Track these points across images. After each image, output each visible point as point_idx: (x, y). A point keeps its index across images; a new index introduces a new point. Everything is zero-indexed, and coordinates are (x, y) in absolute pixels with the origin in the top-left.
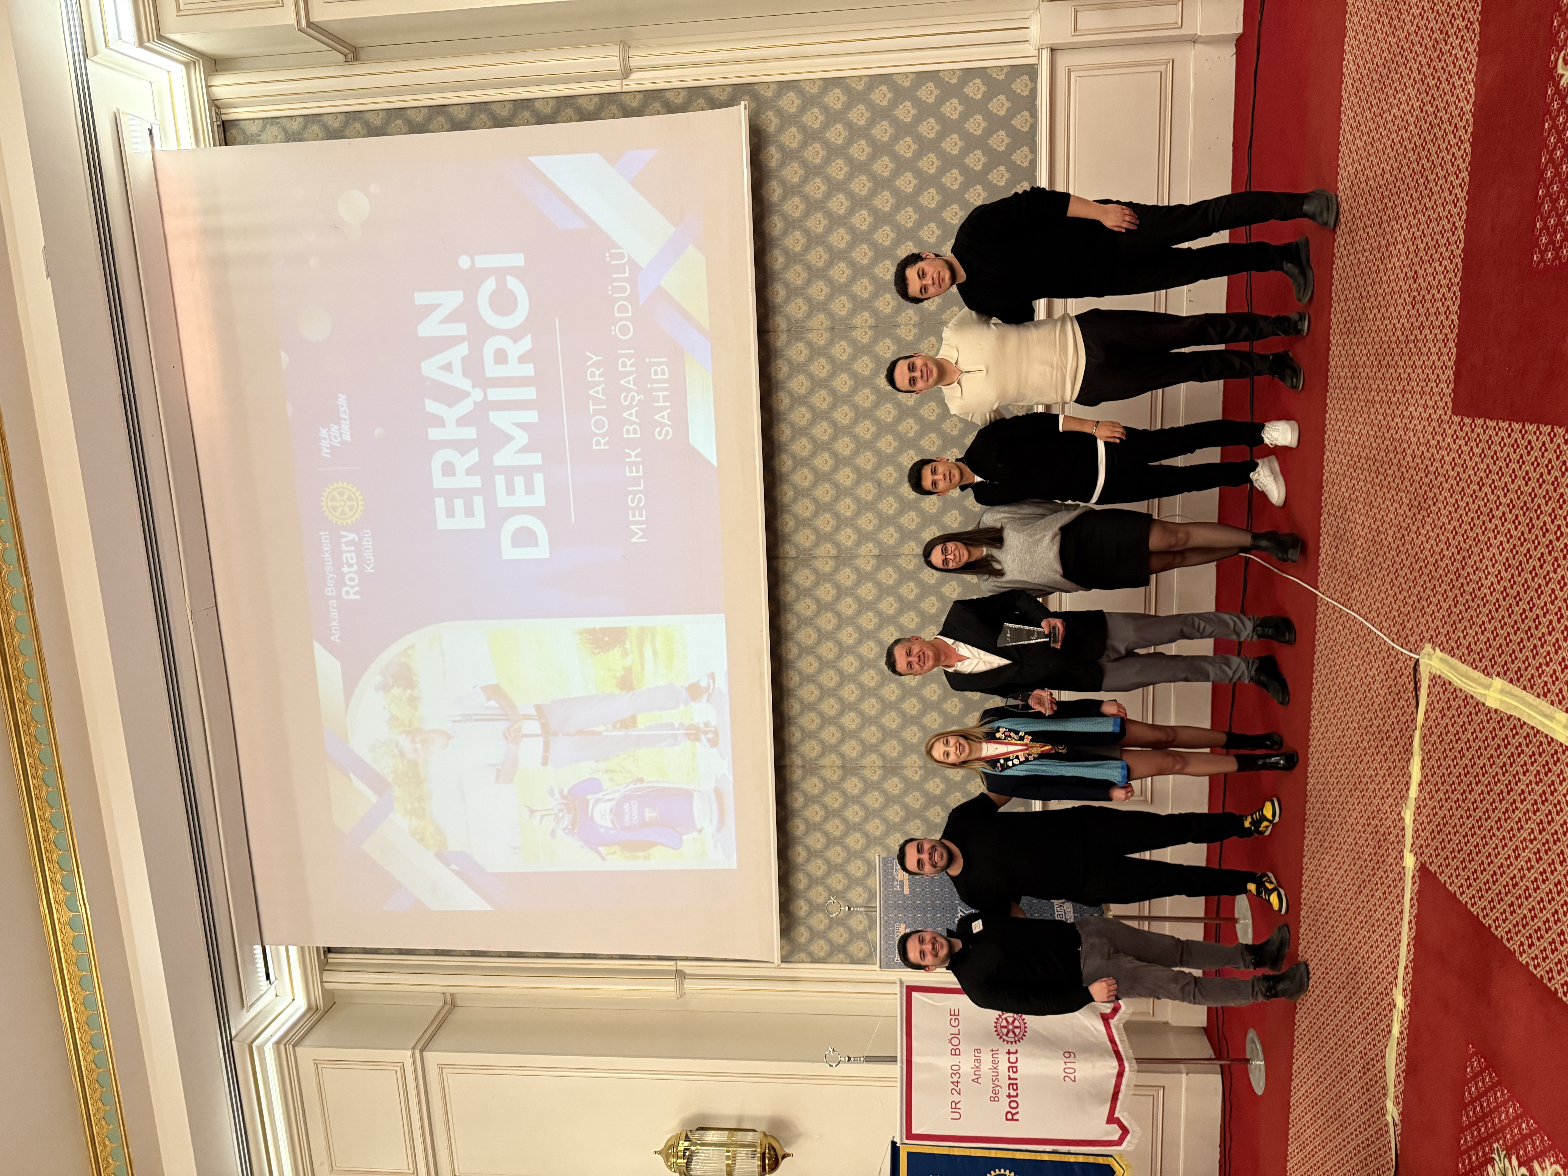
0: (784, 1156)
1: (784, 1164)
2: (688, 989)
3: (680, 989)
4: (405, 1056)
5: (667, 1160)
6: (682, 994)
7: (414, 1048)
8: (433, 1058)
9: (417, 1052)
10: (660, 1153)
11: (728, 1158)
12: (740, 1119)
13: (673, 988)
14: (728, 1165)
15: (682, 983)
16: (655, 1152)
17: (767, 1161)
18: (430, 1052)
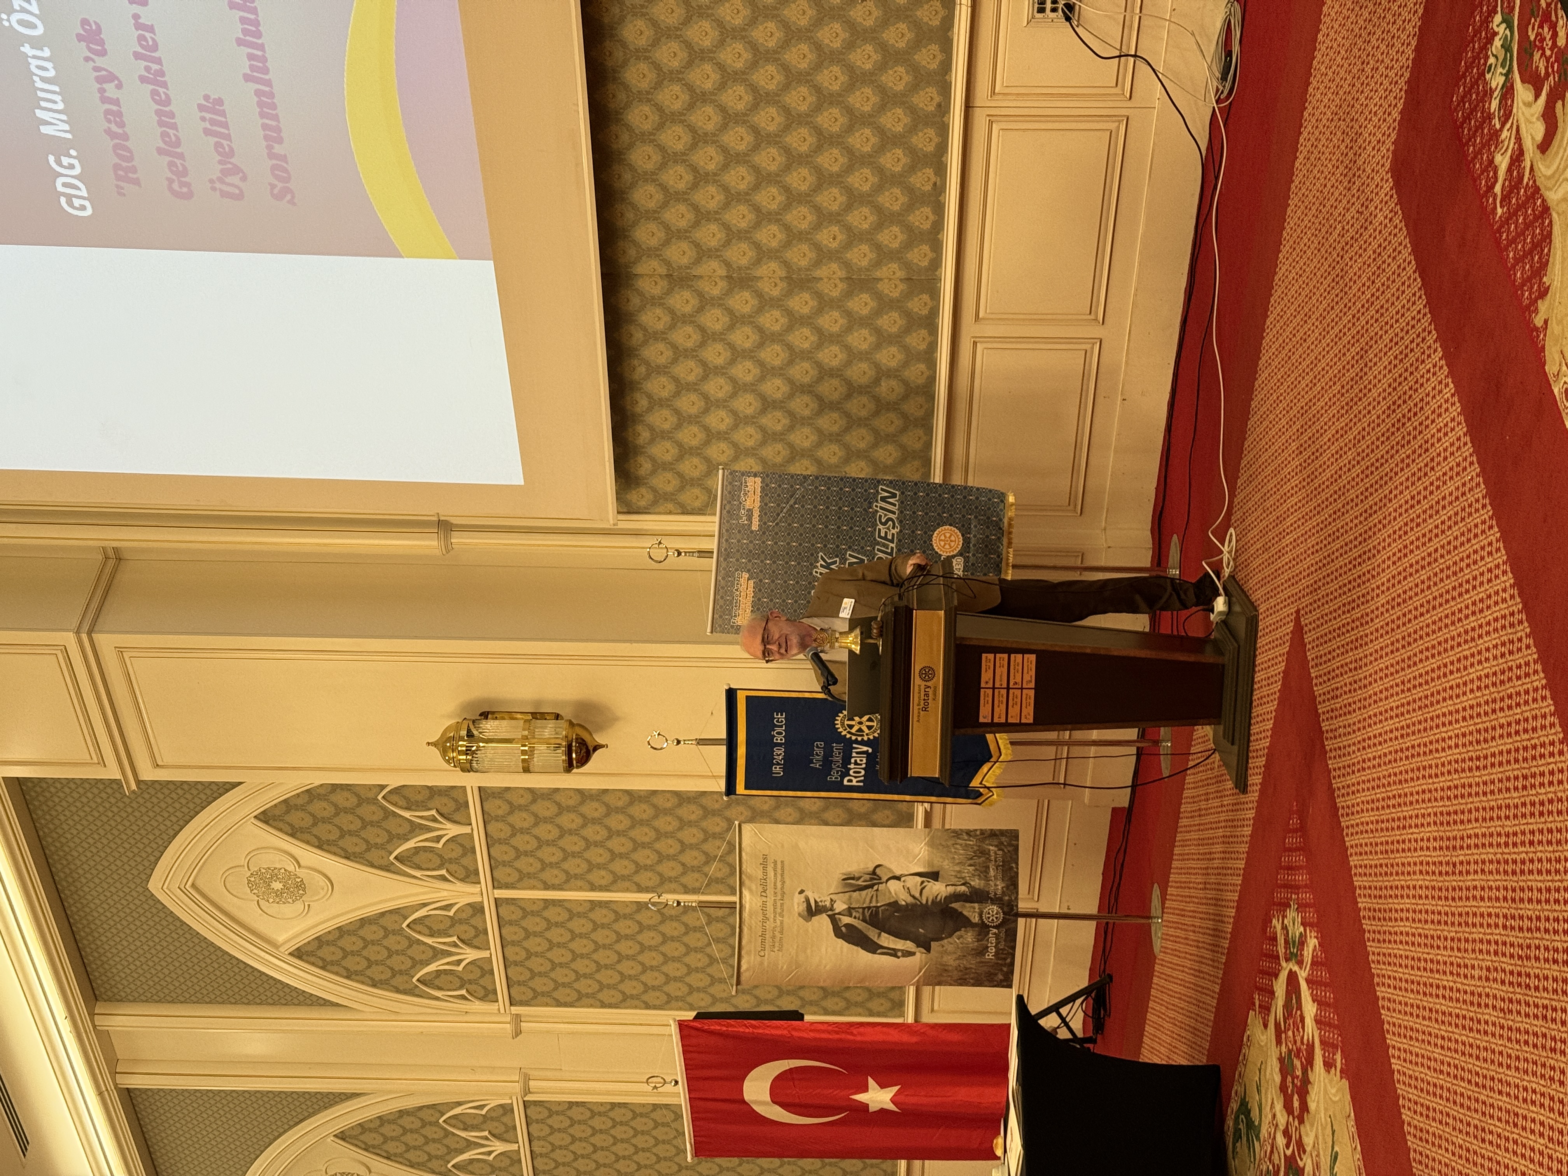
0: (596, 748)
1: (596, 756)
2: (458, 543)
3: (446, 547)
4: (69, 639)
5: (444, 753)
6: (449, 548)
7: (78, 632)
8: (105, 641)
9: (84, 636)
10: (434, 744)
11: (524, 753)
12: (538, 703)
13: (435, 543)
14: (524, 761)
15: (447, 538)
16: (429, 744)
17: (574, 756)
18: (100, 632)
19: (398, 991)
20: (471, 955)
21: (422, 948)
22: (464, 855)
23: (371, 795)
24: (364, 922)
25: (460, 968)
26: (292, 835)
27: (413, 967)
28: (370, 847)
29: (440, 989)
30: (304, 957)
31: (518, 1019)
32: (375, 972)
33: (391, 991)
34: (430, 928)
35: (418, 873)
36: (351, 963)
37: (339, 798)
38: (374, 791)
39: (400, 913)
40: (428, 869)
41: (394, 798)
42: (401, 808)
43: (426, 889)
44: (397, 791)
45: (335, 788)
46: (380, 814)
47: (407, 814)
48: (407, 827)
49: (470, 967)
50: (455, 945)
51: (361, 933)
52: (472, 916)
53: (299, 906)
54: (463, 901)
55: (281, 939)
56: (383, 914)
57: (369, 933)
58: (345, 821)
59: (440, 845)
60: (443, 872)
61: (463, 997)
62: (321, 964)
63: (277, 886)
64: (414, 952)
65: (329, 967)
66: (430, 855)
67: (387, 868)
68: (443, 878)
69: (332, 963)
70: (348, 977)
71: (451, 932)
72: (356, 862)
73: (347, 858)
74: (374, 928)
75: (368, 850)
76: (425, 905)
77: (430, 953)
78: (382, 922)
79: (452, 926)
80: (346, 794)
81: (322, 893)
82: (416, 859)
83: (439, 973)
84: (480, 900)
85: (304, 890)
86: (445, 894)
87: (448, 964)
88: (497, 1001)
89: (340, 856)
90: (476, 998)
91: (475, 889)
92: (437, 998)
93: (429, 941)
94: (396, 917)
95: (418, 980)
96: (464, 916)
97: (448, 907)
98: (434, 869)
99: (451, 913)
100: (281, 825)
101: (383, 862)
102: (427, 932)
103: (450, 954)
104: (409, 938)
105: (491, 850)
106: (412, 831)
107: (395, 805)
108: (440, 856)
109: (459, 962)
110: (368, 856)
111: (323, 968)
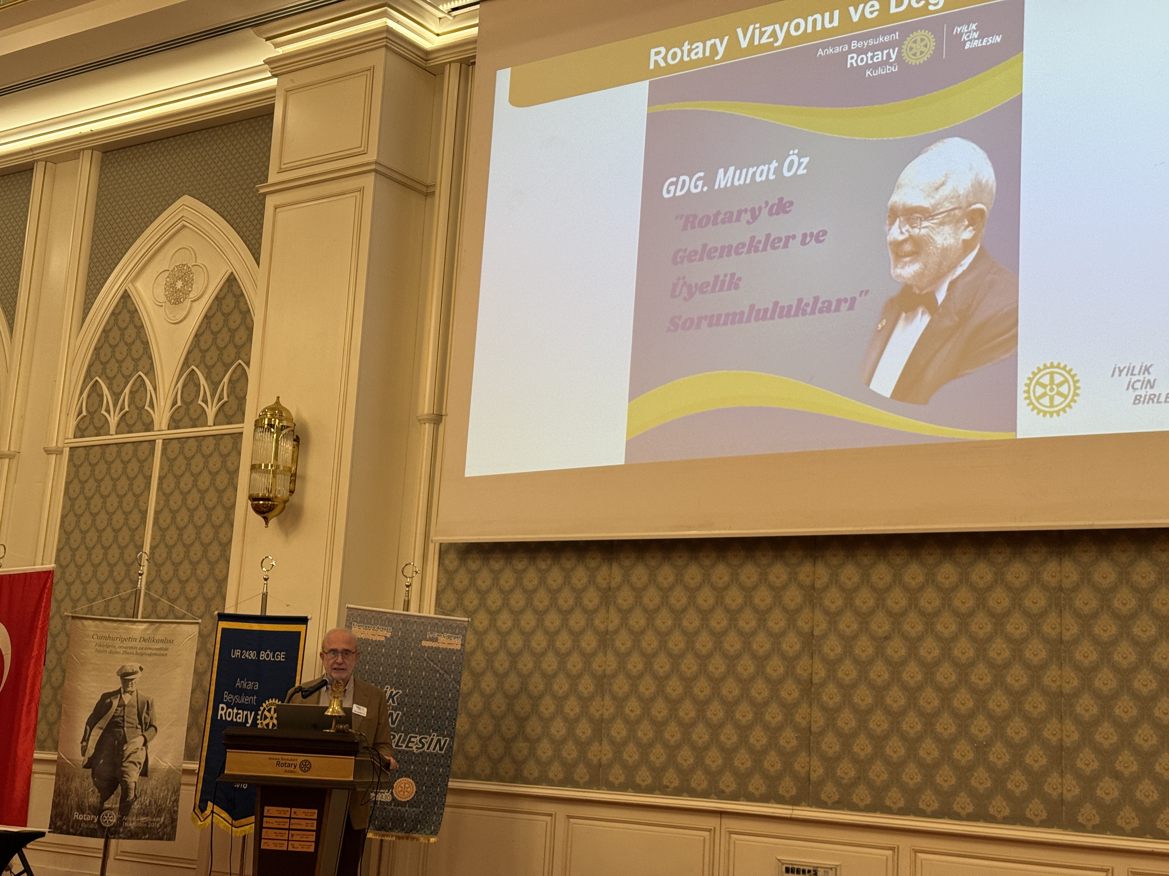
0: (266, 520)
1: (259, 519)
2: (425, 428)
3: (423, 420)
4: (372, 156)
5: (271, 408)
6: (422, 421)
7: (376, 163)
8: (369, 181)
9: (373, 167)
10: (278, 402)
11: (266, 466)
12: (304, 478)
13: (426, 412)
14: (260, 465)
15: (429, 421)
16: (278, 398)
17: (261, 502)
18: (376, 178)
19: (90, 366)
20: (113, 420)
21: (122, 385)
22: (191, 419)
23: (243, 355)
24: (146, 344)
25: (103, 412)
26: (216, 298)
27: (108, 378)
28: (203, 352)
29: (89, 396)
30: (122, 300)
31: (59, 452)
32: (107, 351)
33: (90, 362)
34: (137, 391)
35: (180, 385)
36: (115, 333)
37: (242, 333)
38: (245, 357)
39: (151, 371)
40: (182, 393)
41: (239, 372)
42: (231, 376)
43: (167, 391)
44: (244, 374)
45: (250, 331)
46: (228, 361)
47: (226, 379)
48: (216, 379)
49: (103, 419)
50: (121, 409)
51: (138, 342)
52: (144, 424)
53: (163, 299)
54: (156, 417)
55: (139, 284)
56: (151, 358)
57: (138, 346)
58: (225, 335)
59: (200, 402)
60: (179, 403)
61: (80, 413)
62: (117, 312)
63: (179, 285)
64: (120, 379)
65: (113, 317)
66: (193, 395)
67: (186, 363)
68: (175, 403)
69: (116, 320)
70: (104, 331)
71: (132, 406)
72: (192, 342)
73: (196, 335)
74: (141, 351)
75: (201, 351)
76: (155, 389)
77: (118, 391)
78: (145, 357)
79: (137, 408)
80: (244, 338)
81: (170, 316)
82: (191, 385)
83: (101, 396)
84: (155, 429)
85: (175, 303)
86: (162, 404)
87: (108, 402)
88: (75, 437)
89: (198, 331)
90: (79, 423)
91: (164, 426)
92: (81, 393)
93: (127, 390)
94: (148, 367)
95: (97, 381)
96: (144, 416)
97: (152, 405)
98: (182, 397)
99: (146, 407)
100: (225, 290)
101: (191, 361)
102: (134, 389)
103: (115, 405)
104: (130, 376)
105: (194, 439)
106: (213, 383)
107: (234, 372)
108: (191, 402)
109: (108, 411)
110: (197, 350)
111: (113, 313)
